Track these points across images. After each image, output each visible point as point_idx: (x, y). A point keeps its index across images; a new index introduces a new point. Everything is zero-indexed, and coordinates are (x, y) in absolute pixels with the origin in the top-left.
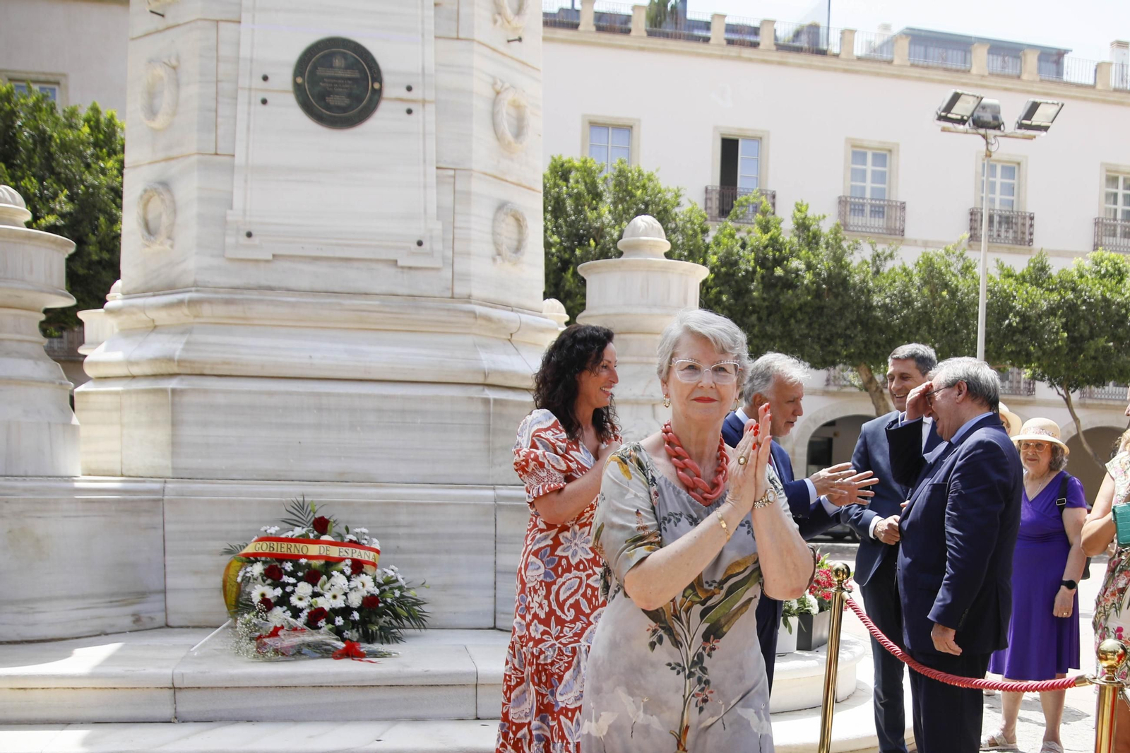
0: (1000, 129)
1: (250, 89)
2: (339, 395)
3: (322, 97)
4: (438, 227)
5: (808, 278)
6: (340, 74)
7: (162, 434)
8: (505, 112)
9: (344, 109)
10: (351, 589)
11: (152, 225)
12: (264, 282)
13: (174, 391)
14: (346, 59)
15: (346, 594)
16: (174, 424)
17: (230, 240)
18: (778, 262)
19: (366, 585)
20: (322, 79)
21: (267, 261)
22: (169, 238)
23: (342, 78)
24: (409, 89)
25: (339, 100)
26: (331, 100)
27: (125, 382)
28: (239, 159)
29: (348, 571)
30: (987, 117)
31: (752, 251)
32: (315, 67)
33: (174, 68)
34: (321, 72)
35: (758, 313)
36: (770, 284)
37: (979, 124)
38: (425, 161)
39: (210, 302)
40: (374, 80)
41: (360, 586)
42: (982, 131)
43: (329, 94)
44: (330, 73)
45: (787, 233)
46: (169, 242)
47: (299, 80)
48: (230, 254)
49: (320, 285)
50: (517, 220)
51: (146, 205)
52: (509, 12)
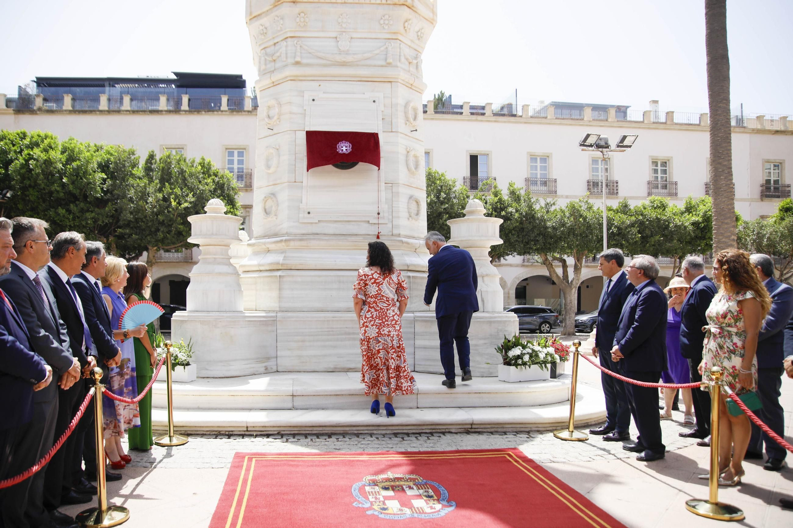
4: (386, 207)
7: (275, 294)
8: (411, 159)
11: (267, 211)
12: (315, 232)
13: (280, 276)
16: (280, 289)
17: (301, 215)
21: (316, 223)
22: (275, 215)
27: (258, 273)
28: (305, 183)
33: (277, 149)
38: (380, 181)
39: (293, 240)
46: (275, 217)
48: (301, 221)
49: (337, 232)
50: (417, 202)
51: (265, 203)
52: (412, 120)
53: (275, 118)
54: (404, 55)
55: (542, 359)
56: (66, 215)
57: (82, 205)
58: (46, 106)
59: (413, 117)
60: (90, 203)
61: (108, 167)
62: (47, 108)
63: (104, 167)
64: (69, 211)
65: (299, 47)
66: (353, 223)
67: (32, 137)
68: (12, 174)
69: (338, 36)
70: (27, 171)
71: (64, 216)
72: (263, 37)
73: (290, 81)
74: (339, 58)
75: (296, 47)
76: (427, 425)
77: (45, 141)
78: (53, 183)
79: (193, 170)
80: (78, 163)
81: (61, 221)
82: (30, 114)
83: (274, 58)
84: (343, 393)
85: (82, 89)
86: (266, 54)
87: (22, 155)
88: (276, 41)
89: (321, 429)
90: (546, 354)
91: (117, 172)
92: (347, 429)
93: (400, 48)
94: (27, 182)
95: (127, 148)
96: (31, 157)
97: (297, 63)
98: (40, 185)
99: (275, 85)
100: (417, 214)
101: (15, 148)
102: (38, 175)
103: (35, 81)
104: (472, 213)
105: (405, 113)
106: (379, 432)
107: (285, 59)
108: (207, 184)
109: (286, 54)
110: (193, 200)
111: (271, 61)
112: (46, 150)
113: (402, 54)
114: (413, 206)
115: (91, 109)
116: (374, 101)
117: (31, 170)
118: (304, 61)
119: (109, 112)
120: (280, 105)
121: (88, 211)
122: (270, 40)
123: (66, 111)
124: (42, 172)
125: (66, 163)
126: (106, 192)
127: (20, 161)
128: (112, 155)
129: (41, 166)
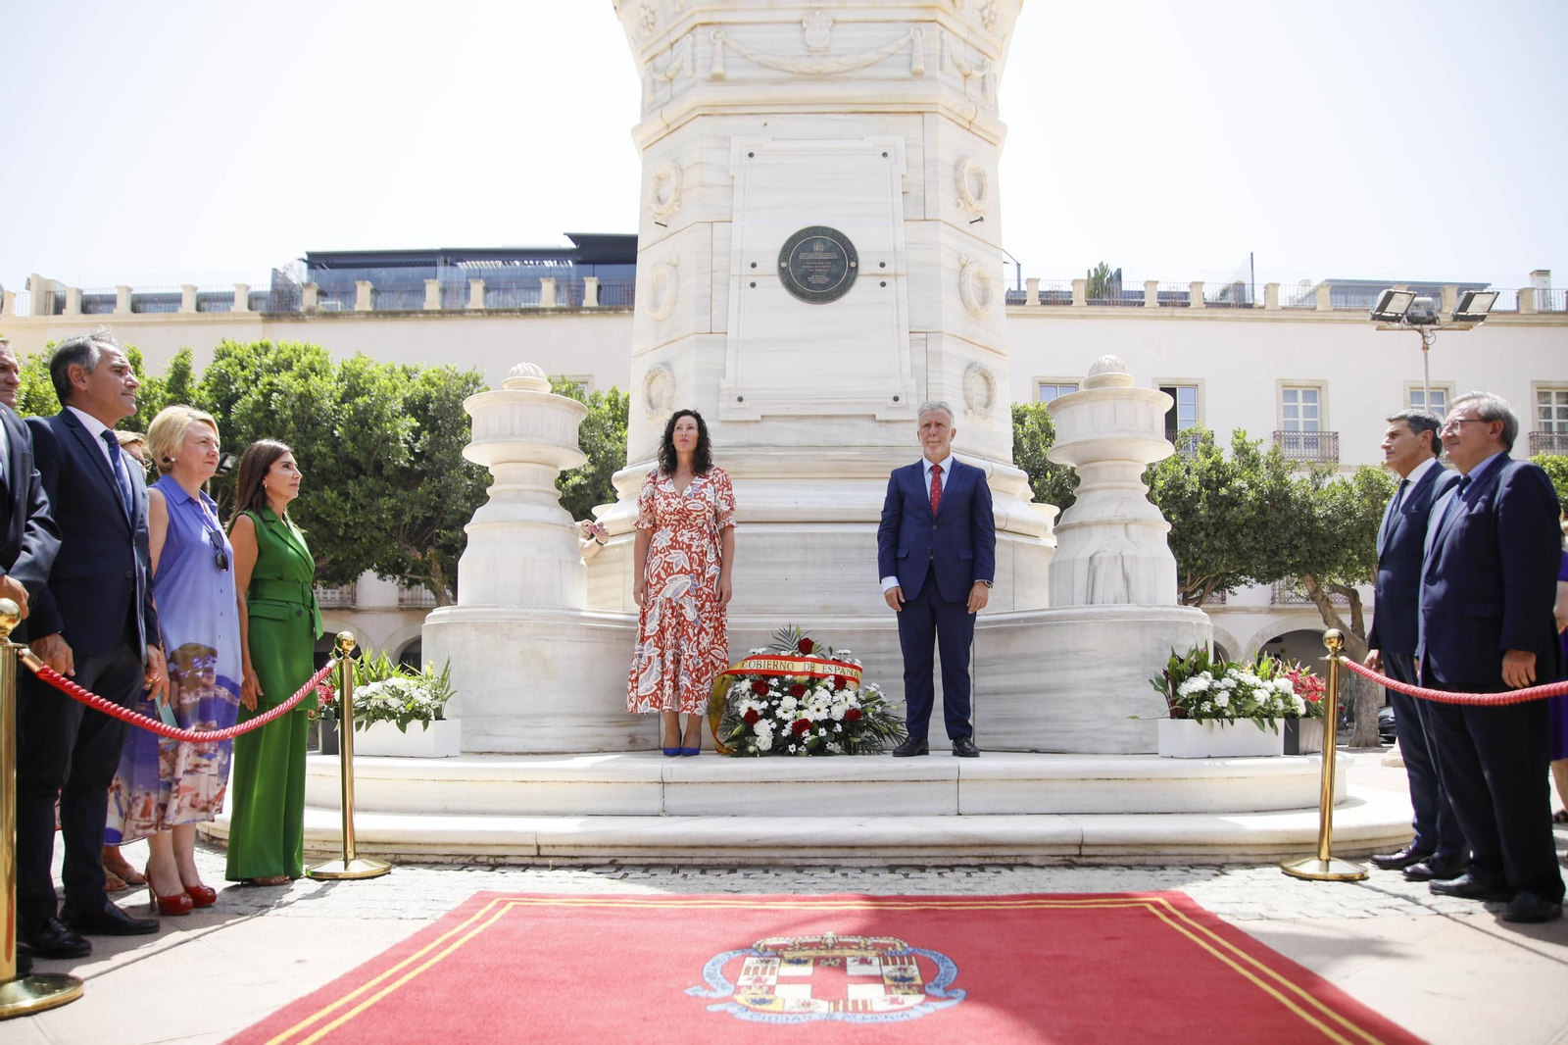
0: (1435, 323)
1: (741, 276)
2: (823, 535)
3: (804, 277)
4: (912, 384)
5: (1251, 495)
6: (821, 256)
8: (971, 281)
9: (824, 286)
10: (834, 703)
11: (654, 402)
12: (753, 441)
14: (824, 243)
15: (829, 707)
17: (723, 405)
18: (1221, 483)
19: (848, 699)
20: (804, 262)
21: (756, 422)
23: (822, 260)
24: (882, 265)
25: (820, 279)
26: (812, 280)
28: (731, 335)
29: (832, 686)
30: (1421, 313)
31: (1197, 474)
32: (798, 253)
33: (675, 266)
35: (1206, 530)
36: (1215, 502)
37: (1414, 320)
38: (898, 327)
40: (850, 260)
41: (843, 700)
42: (1418, 327)
43: (810, 274)
44: (811, 256)
45: (1228, 457)
47: (784, 265)
48: (723, 417)
49: (804, 441)
50: (986, 378)
51: (650, 384)
52: (971, 197)
53: (671, 200)
54: (952, 57)
55: (1262, 704)
56: (339, 502)
57: (371, 481)
58: (323, 305)
59: (976, 193)
60: (387, 479)
61: (426, 410)
62: (325, 309)
63: (416, 407)
64: (344, 495)
65: (719, 45)
66: (837, 421)
67: (280, 351)
68: (236, 421)
69: (805, 18)
70: (266, 416)
71: (334, 505)
72: (648, 33)
73: (700, 117)
74: (805, 65)
75: (714, 44)
77: (303, 359)
78: (315, 439)
80: (366, 398)
81: (329, 516)
82: (292, 321)
83: (670, 74)
85: (392, 270)
86: (655, 70)
87: (257, 386)
88: (673, 38)
90: (1272, 694)
91: (441, 418)
92: (777, 853)
93: (942, 42)
95: (462, 373)
96: (272, 388)
97: (717, 79)
99: (671, 130)
100: (987, 405)
101: (246, 372)
102: (285, 422)
103: (304, 261)
105: (957, 181)
106: (851, 861)
107: (689, 72)
109: (694, 60)
111: (665, 83)
112: (305, 377)
113: (946, 54)
114: (978, 387)
115: (408, 309)
116: (885, 155)
117: (272, 415)
118: (731, 74)
119: (442, 313)
120: (680, 170)
121: (382, 494)
122: (660, 39)
123: (359, 313)
124: (295, 417)
125: (343, 401)
126: (420, 456)
127: (255, 395)
128: (434, 385)
129: (293, 406)
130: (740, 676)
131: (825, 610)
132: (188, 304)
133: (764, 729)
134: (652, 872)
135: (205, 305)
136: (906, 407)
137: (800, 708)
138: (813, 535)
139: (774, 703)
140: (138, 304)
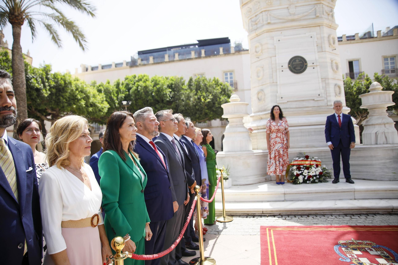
1: (279, 69)
3: (294, 68)
4: (323, 91)
6: (298, 63)
8: (334, 65)
10: (316, 171)
11: (259, 98)
12: (285, 107)
17: (278, 99)
19: (319, 170)
20: (294, 65)
21: (286, 103)
24: (313, 63)
26: (297, 68)
27: (257, 130)
28: (278, 83)
29: (315, 167)
33: (262, 67)
34: (294, 63)
38: (318, 78)
43: (296, 67)
44: (296, 63)
46: (264, 101)
47: (289, 66)
48: (278, 102)
49: (297, 106)
50: (339, 87)
51: (258, 95)
52: (332, 44)
53: (260, 52)
54: (325, 11)
57: (161, 104)
59: (333, 42)
60: (165, 103)
61: (172, 87)
62: (143, 64)
63: (170, 86)
65: (269, 15)
66: (305, 101)
67: (139, 77)
68: (131, 94)
69: (289, 6)
72: (249, 13)
73: (265, 33)
74: (290, 18)
76: (364, 209)
77: (144, 78)
78: (149, 96)
79: (211, 83)
80: (159, 86)
82: (136, 67)
83: (256, 23)
84: (312, 192)
86: (252, 21)
87: (135, 85)
88: (256, 14)
89: (303, 212)
91: (176, 88)
93: (323, 8)
94: (137, 97)
95: (180, 77)
96: (138, 86)
97: (269, 23)
98: (143, 97)
99: (258, 36)
101: (132, 82)
102: (142, 93)
104: (374, 89)
105: (329, 41)
106: (336, 213)
107: (262, 22)
108: (218, 90)
109: (263, 19)
110: (212, 97)
112: (144, 82)
114: (337, 89)
115: (161, 61)
116: (311, 37)
117: (139, 91)
118: (272, 22)
119: (169, 62)
120: (262, 45)
122: (253, 14)
123: (151, 64)
124: (144, 91)
125: (154, 86)
126: (172, 98)
127: (134, 88)
128: (173, 81)
129: (143, 89)
130: (293, 165)
131: (307, 147)
132: (113, 66)
133: (301, 178)
134: (290, 217)
135: (117, 66)
136: (322, 97)
137: (308, 172)
138: (303, 129)
139: (302, 171)
140: (103, 67)
